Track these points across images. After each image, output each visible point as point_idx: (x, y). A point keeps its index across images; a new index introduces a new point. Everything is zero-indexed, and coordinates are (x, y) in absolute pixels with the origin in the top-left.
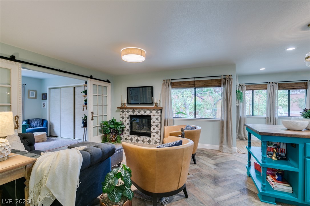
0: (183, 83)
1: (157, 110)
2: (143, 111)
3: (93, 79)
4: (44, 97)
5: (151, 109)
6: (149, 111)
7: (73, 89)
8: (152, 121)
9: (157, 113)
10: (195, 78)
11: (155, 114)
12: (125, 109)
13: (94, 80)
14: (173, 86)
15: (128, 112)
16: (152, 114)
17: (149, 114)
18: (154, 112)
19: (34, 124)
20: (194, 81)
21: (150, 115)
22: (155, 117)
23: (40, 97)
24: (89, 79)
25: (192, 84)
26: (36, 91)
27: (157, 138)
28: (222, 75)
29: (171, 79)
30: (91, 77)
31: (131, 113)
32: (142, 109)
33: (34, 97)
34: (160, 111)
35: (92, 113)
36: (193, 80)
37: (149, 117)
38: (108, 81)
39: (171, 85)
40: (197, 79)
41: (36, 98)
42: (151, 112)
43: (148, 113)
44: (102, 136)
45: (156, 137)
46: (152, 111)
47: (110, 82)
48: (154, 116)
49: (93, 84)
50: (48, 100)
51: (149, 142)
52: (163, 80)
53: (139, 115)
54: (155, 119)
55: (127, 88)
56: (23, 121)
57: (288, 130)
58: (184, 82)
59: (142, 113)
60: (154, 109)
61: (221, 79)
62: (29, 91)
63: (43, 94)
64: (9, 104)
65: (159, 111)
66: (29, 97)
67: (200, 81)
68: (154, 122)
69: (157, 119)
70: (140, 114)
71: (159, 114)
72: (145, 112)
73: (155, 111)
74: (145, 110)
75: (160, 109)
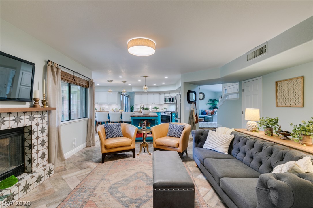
1: (43, 114)
2: (14, 118)
6: (28, 117)
8: (34, 137)
9: (42, 118)
11: (39, 121)
16: (34, 123)
17: (28, 124)
18: (37, 118)
21: (30, 125)
22: (40, 128)
27: (43, 165)
32: (10, 113)
34: (46, 115)
36: (72, 73)
40: (76, 75)
42: (31, 119)
43: (25, 121)
45: (41, 165)
46: (35, 116)
48: (37, 125)
54: (40, 131)
59: (10, 123)
60: (37, 112)
61: (90, 82)
65: (45, 115)
68: (37, 138)
69: (43, 130)
71: (46, 119)
72: (18, 120)
73: (40, 116)
74: (18, 115)
75: (47, 111)
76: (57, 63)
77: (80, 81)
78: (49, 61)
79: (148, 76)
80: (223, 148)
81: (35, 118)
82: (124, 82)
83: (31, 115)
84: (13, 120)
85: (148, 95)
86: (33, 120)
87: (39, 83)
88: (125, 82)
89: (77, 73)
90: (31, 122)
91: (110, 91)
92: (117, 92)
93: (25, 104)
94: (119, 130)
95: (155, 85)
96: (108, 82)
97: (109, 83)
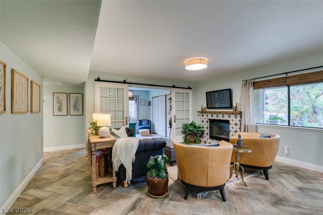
0: (269, 81)
1: (236, 115)
3: (175, 88)
4: (149, 104)
5: (229, 114)
6: (228, 116)
7: (165, 96)
8: (231, 126)
9: (236, 117)
10: (286, 73)
11: (234, 118)
12: (205, 113)
13: (177, 88)
14: (254, 87)
15: (207, 116)
16: (230, 119)
17: (228, 119)
18: (233, 116)
19: (144, 123)
20: (286, 78)
21: (229, 120)
22: (234, 122)
23: (147, 104)
24: (172, 88)
25: (282, 81)
26: (145, 100)
29: (252, 78)
30: (174, 87)
31: (210, 117)
32: (220, 113)
33: (144, 104)
34: (239, 116)
35: (175, 116)
36: (285, 75)
37: (227, 122)
38: (189, 88)
39: (253, 86)
40: (289, 75)
41: (145, 105)
42: (229, 117)
43: (226, 118)
44: (184, 137)
46: (231, 116)
47: (191, 89)
48: (233, 120)
49: (175, 92)
50: (151, 106)
52: (243, 81)
53: (217, 119)
54: (234, 124)
55: (207, 93)
56: (138, 121)
58: (271, 81)
59: (220, 117)
60: (233, 114)
62: (141, 100)
63: (149, 102)
64: (123, 110)
65: (238, 116)
66: (141, 105)
67: (294, 76)
68: (233, 128)
69: (236, 124)
70: (219, 118)
71: (239, 118)
72: (223, 116)
73: (234, 116)
74: (223, 114)
75: (239, 114)
77: (303, 78)
83: (229, 115)
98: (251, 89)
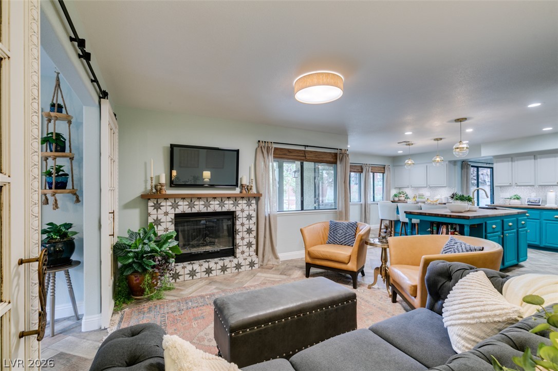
1: (249, 200)
2: (218, 203)
5: (235, 198)
6: (232, 202)
8: (238, 223)
9: (249, 205)
10: (305, 146)
11: (245, 206)
12: (166, 199)
15: (175, 206)
16: (239, 209)
17: (232, 209)
18: (242, 204)
20: (305, 151)
21: (235, 210)
22: (245, 214)
25: (301, 155)
27: (249, 255)
28: (339, 148)
29: (272, 141)
31: (183, 207)
32: (215, 198)
34: (254, 202)
36: (303, 148)
37: (231, 215)
39: (273, 154)
40: (308, 149)
42: (236, 204)
43: (228, 206)
45: (246, 254)
46: (239, 202)
48: (242, 211)
51: (238, 266)
53: (206, 211)
54: (246, 217)
55: (172, 146)
57: (452, 212)
58: (291, 151)
59: (215, 207)
60: (243, 198)
61: (337, 153)
65: (252, 202)
67: (311, 152)
68: (242, 225)
69: (249, 217)
70: (210, 210)
71: (254, 206)
72: (222, 204)
73: (246, 202)
74: (222, 200)
75: (255, 197)
76: (270, 141)
77: (318, 156)
78: (259, 141)
79: (470, 118)
80: (460, 336)
81: (240, 204)
82: (437, 140)
83: (236, 200)
84: (218, 204)
85: (539, 160)
86: (238, 206)
87: (250, 168)
88: (441, 139)
89: (307, 146)
90: (236, 208)
91: (410, 162)
92: (447, 163)
93: (235, 190)
94: (348, 234)
95: (548, 129)
96: (406, 145)
97: (408, 146)
98: (271, 157)
